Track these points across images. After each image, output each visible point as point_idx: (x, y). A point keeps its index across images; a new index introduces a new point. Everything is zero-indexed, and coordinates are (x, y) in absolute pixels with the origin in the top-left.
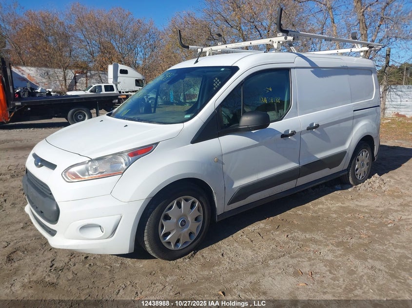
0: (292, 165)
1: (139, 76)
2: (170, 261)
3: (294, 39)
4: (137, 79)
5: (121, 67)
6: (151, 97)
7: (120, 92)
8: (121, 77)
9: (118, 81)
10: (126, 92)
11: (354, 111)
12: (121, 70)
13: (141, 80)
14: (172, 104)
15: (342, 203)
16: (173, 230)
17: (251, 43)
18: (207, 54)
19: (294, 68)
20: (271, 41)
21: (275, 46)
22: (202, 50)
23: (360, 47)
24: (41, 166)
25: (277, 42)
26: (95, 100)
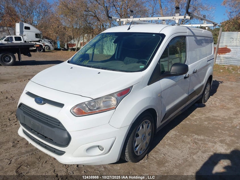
0: (186, 95)
1: (38, 32)
2: (136, 162)
3: (191, 18)
4: (37, 33)
5: (25, 25)
6: (46, 44)
7: (25, 42)
8: (25, 32)
9: (23, 34)
10: (30, 42)
11: (208, 61)
12: (25, 27)
13: (39, 34)
14: (59, 50)
15: (205, 115)
16: (140, 143)
17: (158, 19)
18: (124, 23)
19: (187, 36)
20: (173, 18)
21: (177, 21)
22: (120, 20)
23: (206, 24)
24: (44, 104)
25: (178, 20)
26: (18, 47)
